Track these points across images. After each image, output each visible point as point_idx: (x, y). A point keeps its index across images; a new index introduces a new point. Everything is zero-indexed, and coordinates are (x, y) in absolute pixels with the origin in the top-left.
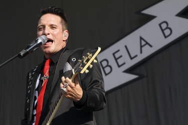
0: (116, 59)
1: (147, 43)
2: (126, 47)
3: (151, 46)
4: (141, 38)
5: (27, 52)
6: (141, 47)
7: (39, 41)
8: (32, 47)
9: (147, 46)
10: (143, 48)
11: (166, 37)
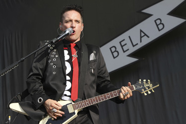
0: (122, 46)
1: (145, 35)
2: (129, 37)
3: (148, 37)
4: (141, 31)
5: (58, 40)
6: (141, 37)
7: (67, 32)
8: (61, 36)
9: (146, 36)
10: (142, 38)
11: (159, 30)
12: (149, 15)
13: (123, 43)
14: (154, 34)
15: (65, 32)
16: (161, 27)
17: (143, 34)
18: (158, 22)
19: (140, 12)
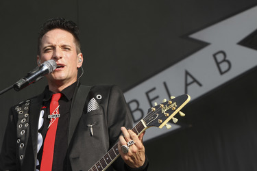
0: (150, 101)
1: (195, 81)
2: (165, 84)
3: (200, 85)
4: (187, 73)
5: (27, 82)
6: (187, 85)
7: (45, 68)
8: (34, 76)
9: (195, 84)
10: (189, 87)
11: (222, 73)
12: (203, 45)
13: (152, 95)
14: (211, 80)
15: (41, 67)
16: (224, 66)
17: (190, 80)
18: (220, 57)
19: (186, 36)
